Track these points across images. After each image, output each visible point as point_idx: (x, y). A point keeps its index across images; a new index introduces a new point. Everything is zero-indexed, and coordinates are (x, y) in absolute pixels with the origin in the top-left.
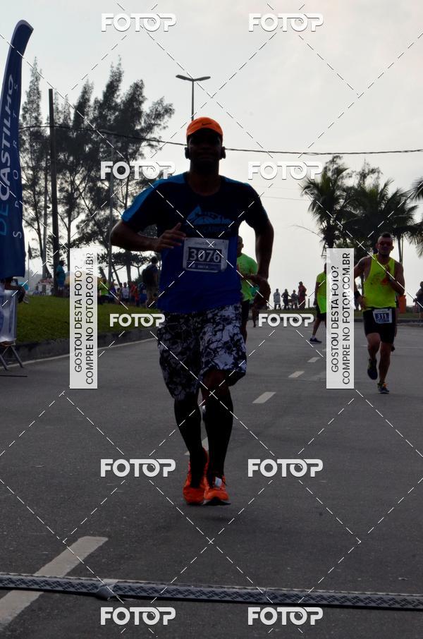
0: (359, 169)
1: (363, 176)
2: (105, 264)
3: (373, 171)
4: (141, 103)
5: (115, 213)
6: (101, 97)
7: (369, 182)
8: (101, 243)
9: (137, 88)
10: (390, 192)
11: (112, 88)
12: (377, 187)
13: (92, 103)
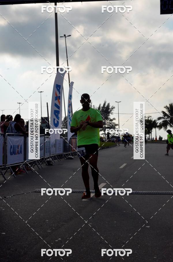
0: (148, 116)
1: (149, 117)
2: (104, 135)
3: (150, 117)
4: (109, 107)
5: (106, 126)
6: (102, 106)
7: (150, 119)
8: (104, 131)
9: (109, 104)
10: (153, 120)
11: (104, 104)
12: (151, 119)
13: (101, 107)
